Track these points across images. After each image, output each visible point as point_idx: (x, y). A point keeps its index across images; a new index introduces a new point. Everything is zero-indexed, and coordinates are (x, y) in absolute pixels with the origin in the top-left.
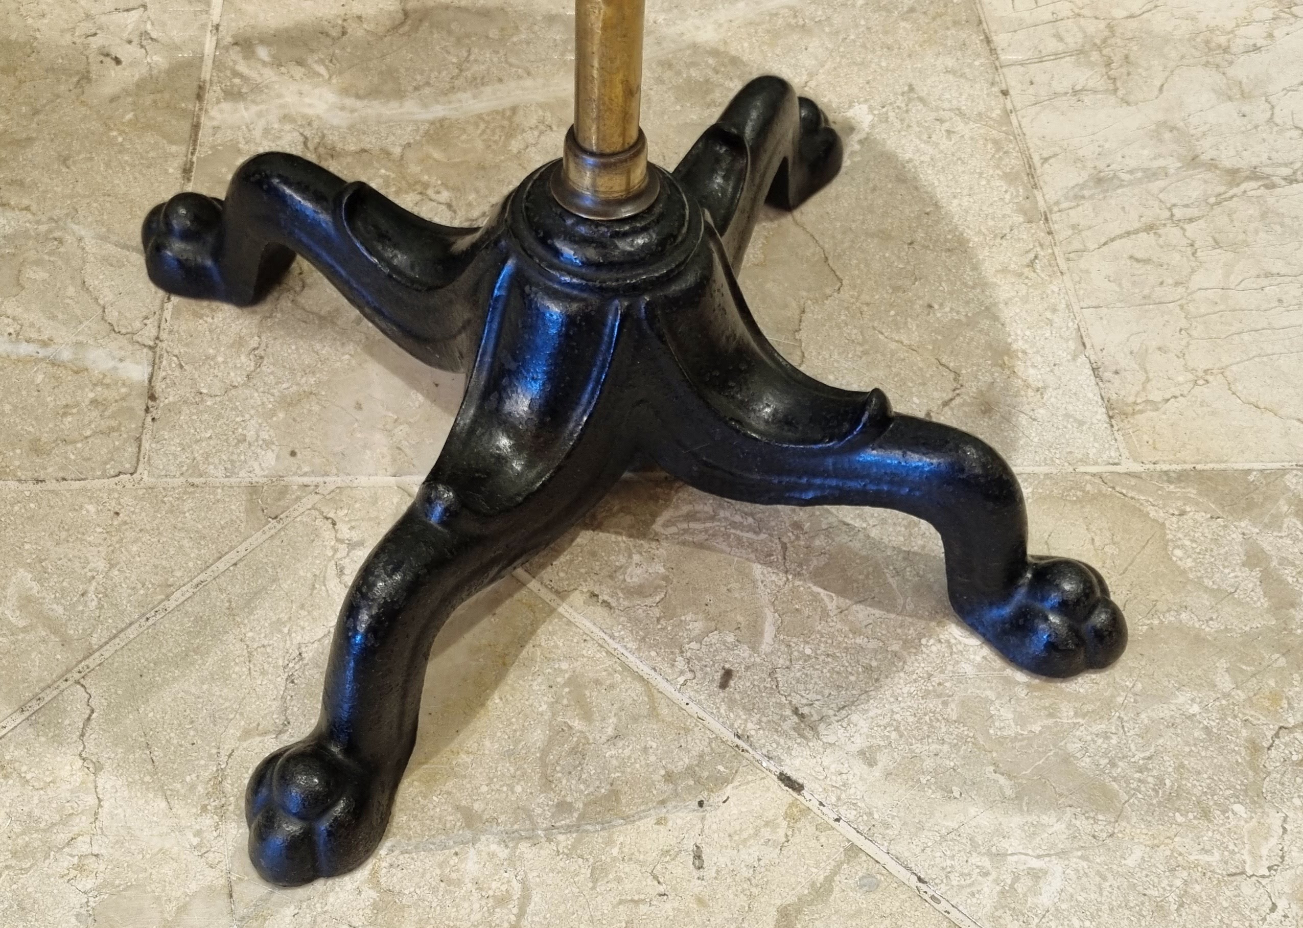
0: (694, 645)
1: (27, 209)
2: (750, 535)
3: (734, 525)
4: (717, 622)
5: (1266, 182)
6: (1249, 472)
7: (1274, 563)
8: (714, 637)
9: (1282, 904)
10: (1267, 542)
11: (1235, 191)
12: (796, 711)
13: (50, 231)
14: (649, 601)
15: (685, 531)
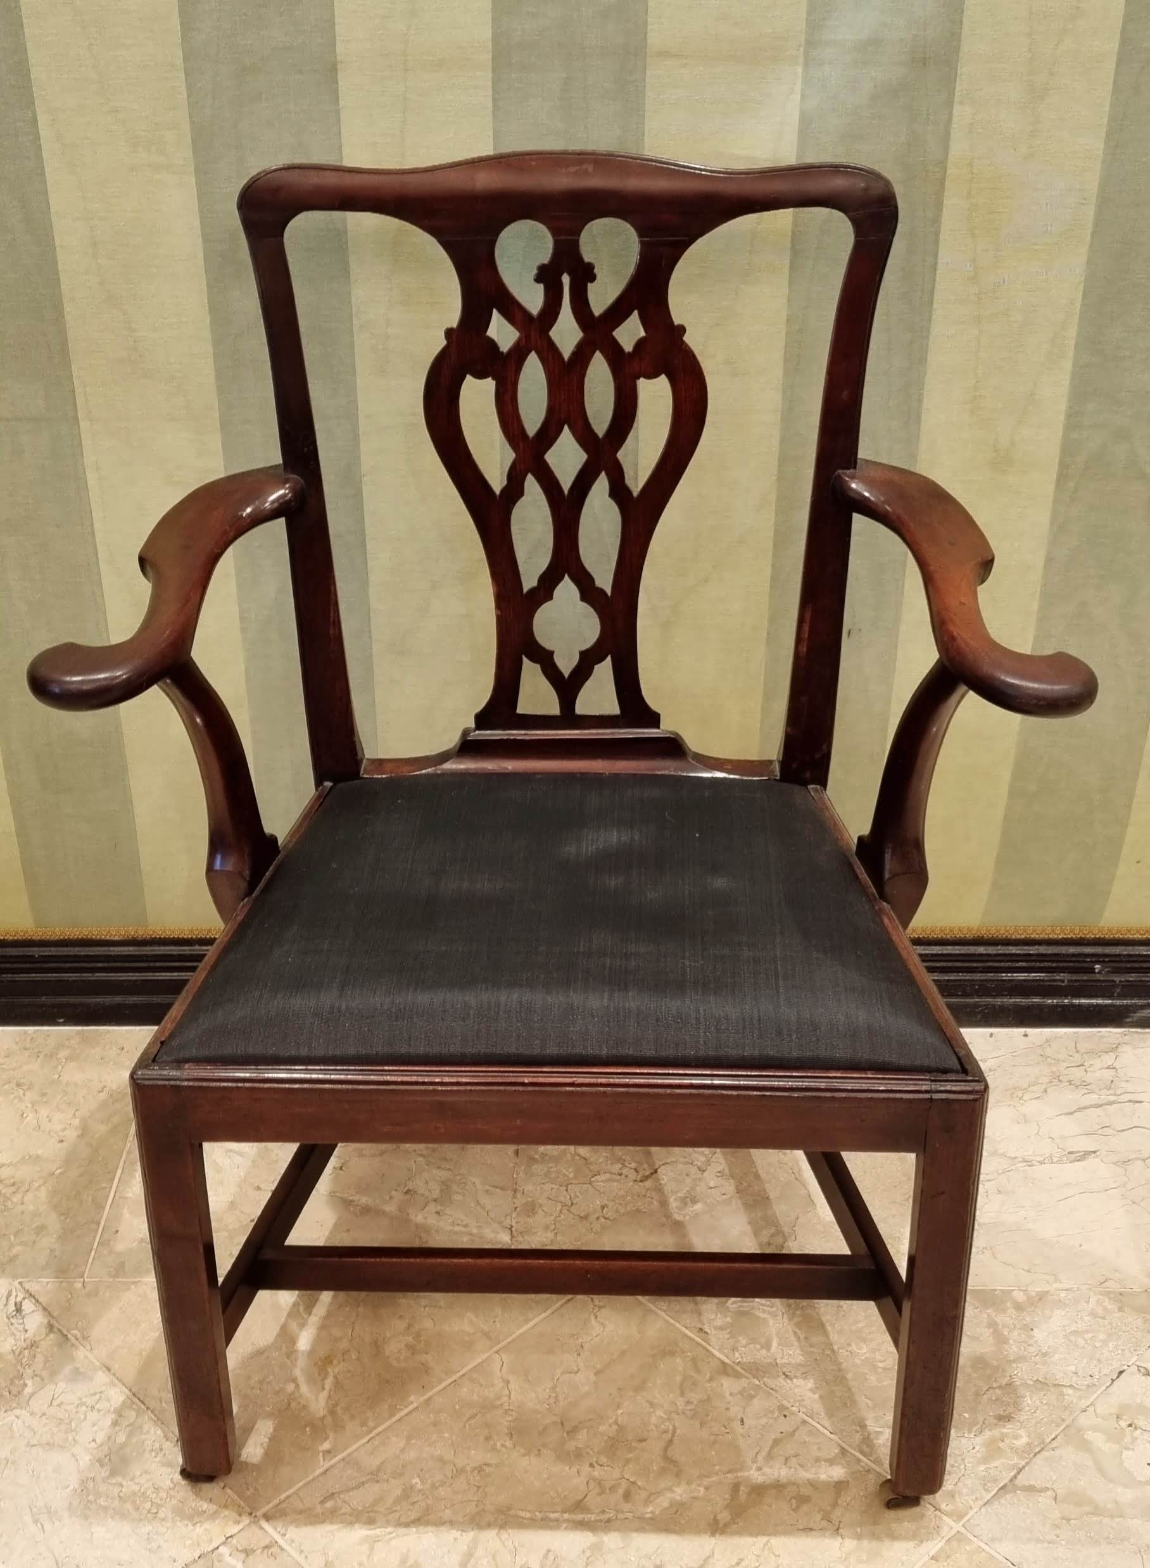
0: (743, 1349)
1: (449, 1169)
2: (769, 1309)
3: (763, 1305)
4: (753, 1341)
5: (1029, 1163)
6: (995, 1290)
7: (1000, 1327)
8: (752, 1346)
9: (977, 1448)
10: (998, 1319)
11: (1013, 1167)
12: (784, 1374)
13: (461, 1180)
14: (725, 1332)
15: (741, 1306)
